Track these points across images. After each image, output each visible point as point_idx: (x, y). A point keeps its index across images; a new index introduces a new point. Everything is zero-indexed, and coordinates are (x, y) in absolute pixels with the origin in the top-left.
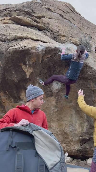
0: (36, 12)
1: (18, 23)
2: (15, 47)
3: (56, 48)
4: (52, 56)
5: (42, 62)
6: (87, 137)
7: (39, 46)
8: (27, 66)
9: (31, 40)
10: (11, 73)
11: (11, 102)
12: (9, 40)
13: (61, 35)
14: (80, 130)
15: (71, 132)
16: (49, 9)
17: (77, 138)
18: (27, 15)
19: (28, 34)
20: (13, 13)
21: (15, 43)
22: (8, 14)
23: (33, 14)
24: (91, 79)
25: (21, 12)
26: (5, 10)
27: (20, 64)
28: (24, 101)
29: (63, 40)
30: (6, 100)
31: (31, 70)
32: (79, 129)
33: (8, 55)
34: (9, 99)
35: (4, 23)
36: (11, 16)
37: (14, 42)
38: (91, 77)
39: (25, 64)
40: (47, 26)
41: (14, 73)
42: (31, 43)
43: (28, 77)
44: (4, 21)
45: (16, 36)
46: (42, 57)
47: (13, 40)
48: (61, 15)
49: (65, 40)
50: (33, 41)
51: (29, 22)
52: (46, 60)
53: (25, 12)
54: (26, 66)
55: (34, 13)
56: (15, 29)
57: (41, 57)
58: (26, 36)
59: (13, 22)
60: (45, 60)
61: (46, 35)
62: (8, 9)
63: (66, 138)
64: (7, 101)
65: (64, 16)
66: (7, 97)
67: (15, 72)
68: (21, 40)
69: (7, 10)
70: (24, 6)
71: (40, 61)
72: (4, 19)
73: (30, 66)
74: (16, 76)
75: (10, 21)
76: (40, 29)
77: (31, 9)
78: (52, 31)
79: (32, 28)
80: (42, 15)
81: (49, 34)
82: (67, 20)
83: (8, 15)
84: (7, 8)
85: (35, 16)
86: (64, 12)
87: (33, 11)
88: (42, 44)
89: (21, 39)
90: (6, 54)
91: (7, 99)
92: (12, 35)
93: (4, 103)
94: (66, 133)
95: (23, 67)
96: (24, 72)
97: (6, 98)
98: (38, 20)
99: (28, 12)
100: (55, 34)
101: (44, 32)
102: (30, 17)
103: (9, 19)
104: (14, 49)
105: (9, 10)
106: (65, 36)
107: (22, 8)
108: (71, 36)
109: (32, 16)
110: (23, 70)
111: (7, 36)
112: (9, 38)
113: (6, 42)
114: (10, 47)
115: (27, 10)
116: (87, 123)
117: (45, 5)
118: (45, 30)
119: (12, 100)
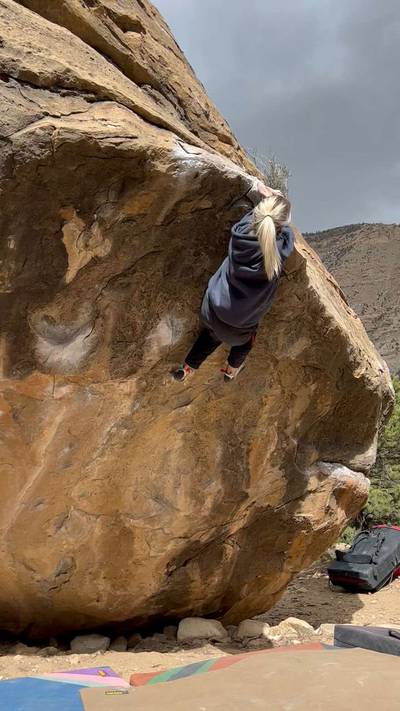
3: (240, 177)
4: (213, 207)
7: (182, 152)
13: (215, 132)
14: (191, 511)
17: (169, 547)
19: (116, 84)
21: (61, 104)
24: (288, 320)
27: (61, 211)
31: (103, 249)
32: (186, 509)
33: (32, 152)
37: (56, 97)
38: (290, 314)
39: (87, 213)
40: (163, 73)
42: (143, 127)
43: (70, 276)
45: (68, 70)
47: (48, 87)
50: (145, 123)
52: (189, 217)
67: (21, 244)
68: (91, 101)
73: (108, 229)
74: (13, 266)
78: (180, 102)
80: (134, 17)
81: (171, 109)
85: (106, 9)
90: (23, 147)
92: (49, 62)
96: (63, 253)
98: (118, 31)
100: (192, 116)
101: (150, 95)
104: (72, 131)
106: (229, 141)
110: (65, 240)
111: (19, 52)
112: (36, 70)
113: (13, 82)
114: (40, 117)
116: (220, 481)
118: (153, 87)
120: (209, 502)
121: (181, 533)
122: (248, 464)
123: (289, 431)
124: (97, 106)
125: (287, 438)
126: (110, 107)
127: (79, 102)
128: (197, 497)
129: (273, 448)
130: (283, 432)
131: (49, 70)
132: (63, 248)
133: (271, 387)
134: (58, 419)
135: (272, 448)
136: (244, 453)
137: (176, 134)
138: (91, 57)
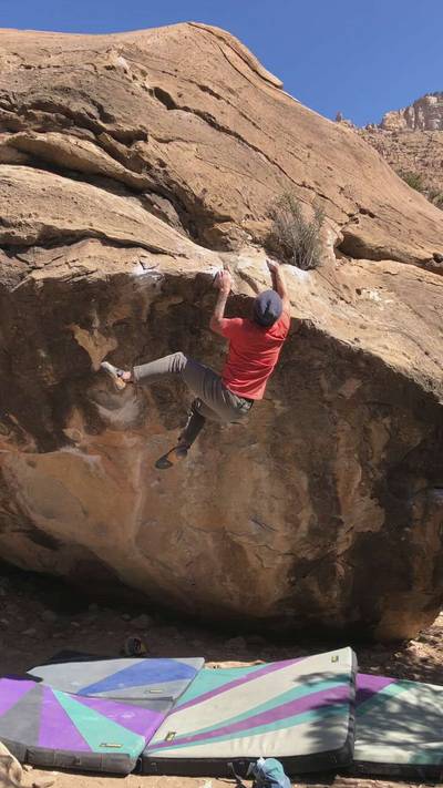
0: (110, 112)
2: (54, 274)
3: (200, 276)
4: (186, 300)
5: (150, 318)
6: (311, 556)
7: (138, 271)
8: (96, 333)
9: (110, 246)
10: (35, 356)
11: (26, 452)
16: (160, 94)
17: (279, 562)
18: (79, 127)
19: (93, 220)
20: (21, 118)
21: (42, 255)
23: (100, 123)
24: (320, 368)
25: (53, 116)
27: (67, 327)
28: (77, 445)
29: (220, 234)
30: (5, 445)
31: (110, 345)
32: (283, 530)
34: (20, 440)
36: (12, 130)
37: (43, 250)
38: (319, 363)
39: (87, 324)
40: (160, 176)
41: (43, 355)
42: (109, 255)
43: (96, 366)
45: (48, 226)
46: (152, 306)
47: (37, 244)
48: (205, 117)
49: (226, 234)
50: (115, 248)
53: (67, 113)
54: (92, 333)
55: (107, 118)
56: (41, 197)
57: (147, 306)
58: (87, 227)
61: (158, 214)
64: (10, 447)
65: (220, 120)
66: (12, 433)
67: (50, 350)
68: (69, 244)
70: (62, 90)
71: (145, 319)
73: (105, 332)
74: (51, 367)
75: (13, 154)
76: (134, 187)
77: (94, 103)
79: (103, 181)
80: (136, 128)
81: (167, 208)
82: (230, 138)
85: (110, 132)
86: (218, 97)
87: (100, 109)
88: (151, 259)
91: (10, 441)
92: (36, 224)
95: (81, 336)
96: (83, 352)
97: (7, 438)
98: (121, 148)
99: (82, 115)
101: (148, 200)
102: (88, 133)
103: (9, 145)
104: (48, 279)
106: (227, 219)
107: (58, 99)
108: (249, 213)
109: (98, 131)
110: (80, 343)
111: (13, 226)
112: (25, 236)
114: (29, 272)
115: (77, 106)
116: (310, 509)
117: (144, 73)
118: (152, 191)
119: (33, 444)
120: (304, 526)
121: (286, 550)
122: (336, 492)
123: (373, 463)
124: (75, 248)
125: (372, 469)
126: (84, 245)
127: (60, 248)
128: (291, 521)
130: (366, 464)
131: (34, 233)
132: (82, 348)
133: (335, 424)
134: (139, 461)
135: (358, 478)
136: (330, 483)
137: (145, 247)
138: (76, 202)
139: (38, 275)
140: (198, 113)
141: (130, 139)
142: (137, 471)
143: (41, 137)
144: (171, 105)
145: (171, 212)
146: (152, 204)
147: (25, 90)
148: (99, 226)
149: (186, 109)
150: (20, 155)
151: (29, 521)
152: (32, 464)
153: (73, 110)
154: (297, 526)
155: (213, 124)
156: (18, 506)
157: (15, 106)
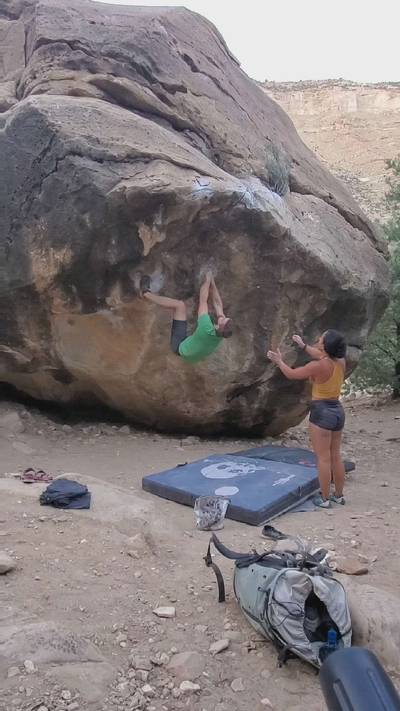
0: (161, 68)
1: (115, 98)
3: (235, 194)
4: (221, 210)
5: (193, 221)
6: (247, 384)
7: (196, 187)
8: (154, 229)
9: (174, 167)
10: (108, 243)
11: (72, 313)
12: (114, 160)
13: (230, 152)
14: (236, 368)
15: (213, 374)
16: (187, 59)
17: (225, 387)
18: (139, 76)
19: (161, 147)
20: (99, 62)
21: (130, 169)
22: (83, 61)
23: (154, 75)
24: (285, 261)
25: (123, 65)
26: (72, 45)
27: (136, 223)
28: (111, 309)
29: (235, 165)
30: (61, 308)
31: (161, 238)
32: (233, 367)
33: (116, 202)
34: (72, 304)
35: (75, 93)
36: (93, 71)
37: (128, 166)
38: (285, 258)
39: (149, 222)
40: (197, 120)
41: (114, 242)
42: (175, 174)
43: (146, 253)
44: (75, 85)
45: (133, 148)
46: (199, 212)
47: (122, 161)
48: (215, 80)
49: (239, 167)
50: (178, 169)
51: (152, 103)
52: (206, 217)
53: (134, 64)
54: (151, 229)
55: (158, 71)
56: (124, 126)
57: (195, 213)
58: (157, 152)
59: (102, 93)
60: (202, 218)
61: (195, 146)
62: (79, 45)
63: (198, 389)
64: (64, 309)
65: (222, 84)
66: (69, 299)
67: (118, 241)
68: (147, 163)
69: (79, 48)
70: (129, 46)
71: (190, 220)
72: (72, 79)
73: (161, 229)
74: (116, 252)
75: (93, 90)
76: (178, 126)
77: (149, 58)
78: (208, 136)
79: (157, 119)
80: (179, 83)
81: (201, 144)
82: (230, 99)
83: (83, 66)
84: (75, 41)
85: (162, 84)
86: (217, 67)
87: (153, 63)
89: (147, 159)
91: (65, 305)
93: (52, 314)
94: (200, 379)
95: (143, 230)
96: (140, 242)
97: (64, 302)
98: (169, 96)
99: (142, 67)
100: (216, 146)
101: (188, 137)
102: (147, 82)
103: (91, 83)
104: (135, 188)
105: (85, 51)
106: (240, 156)
107: (126, 52)
108: (250, 153)
109: (153, 81)
110: (140, 236)
111: (107, 145)
112: (115, 154)
113: (105, 163)
114: (119, 181)
115: (140, 60)
116: (253, 352)
117: (175, 42)
118: (191, 130)
119: (80, 307)
120: (247, 365)
121: (232, 380)
122: (270, 342)
123: (297, 324)
124: (150, 166)
125: (296, 328)
126: (157, 165)
127: (140, 166)
128: (240, 360)
129: (286, 334)
130: (292, 325)
131: (123, 153)
132: (140, 239)
134: (152, 320)
136: (268, 337)
137: (197, 171)
138: (148, 133)
139: (128, 184)
140: (210, 77)
141: (173, 89)
142: (149, 328)
143: (116, 80)
144: (195, 69)
145: (204, 148)
146: (192, 140)
147: (100, 40)
148: (166, 152)
149: (203, 73)
150: (99, 92)
151: (60, 363)
152: (71, 322)
153: (138, 62)
154: (243, 364)
155: (219, 86)
156: (55, 352)
157: (94, 52)
